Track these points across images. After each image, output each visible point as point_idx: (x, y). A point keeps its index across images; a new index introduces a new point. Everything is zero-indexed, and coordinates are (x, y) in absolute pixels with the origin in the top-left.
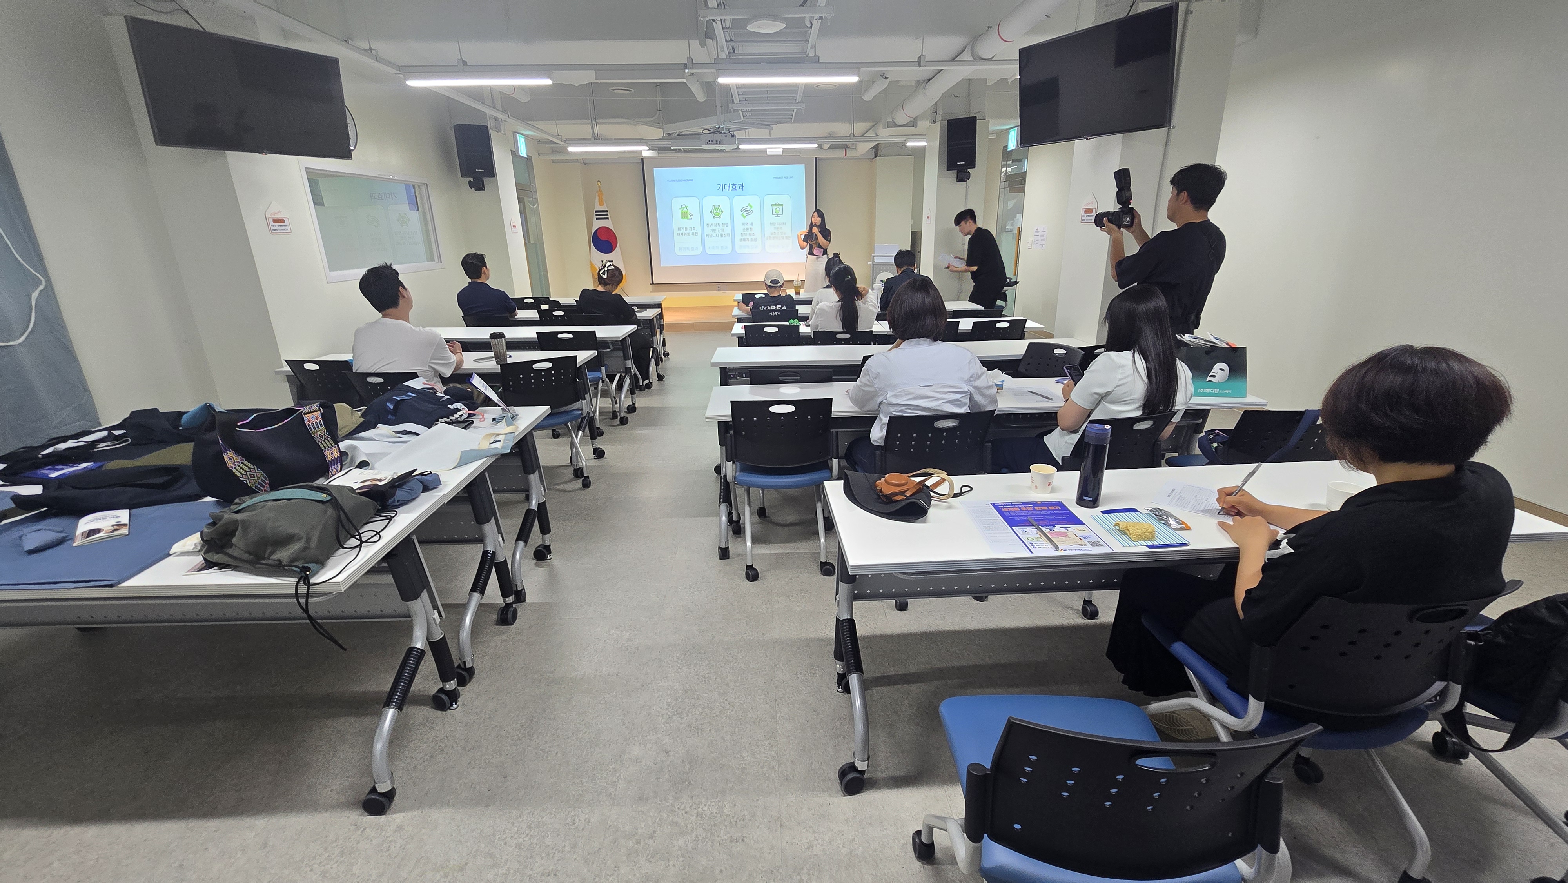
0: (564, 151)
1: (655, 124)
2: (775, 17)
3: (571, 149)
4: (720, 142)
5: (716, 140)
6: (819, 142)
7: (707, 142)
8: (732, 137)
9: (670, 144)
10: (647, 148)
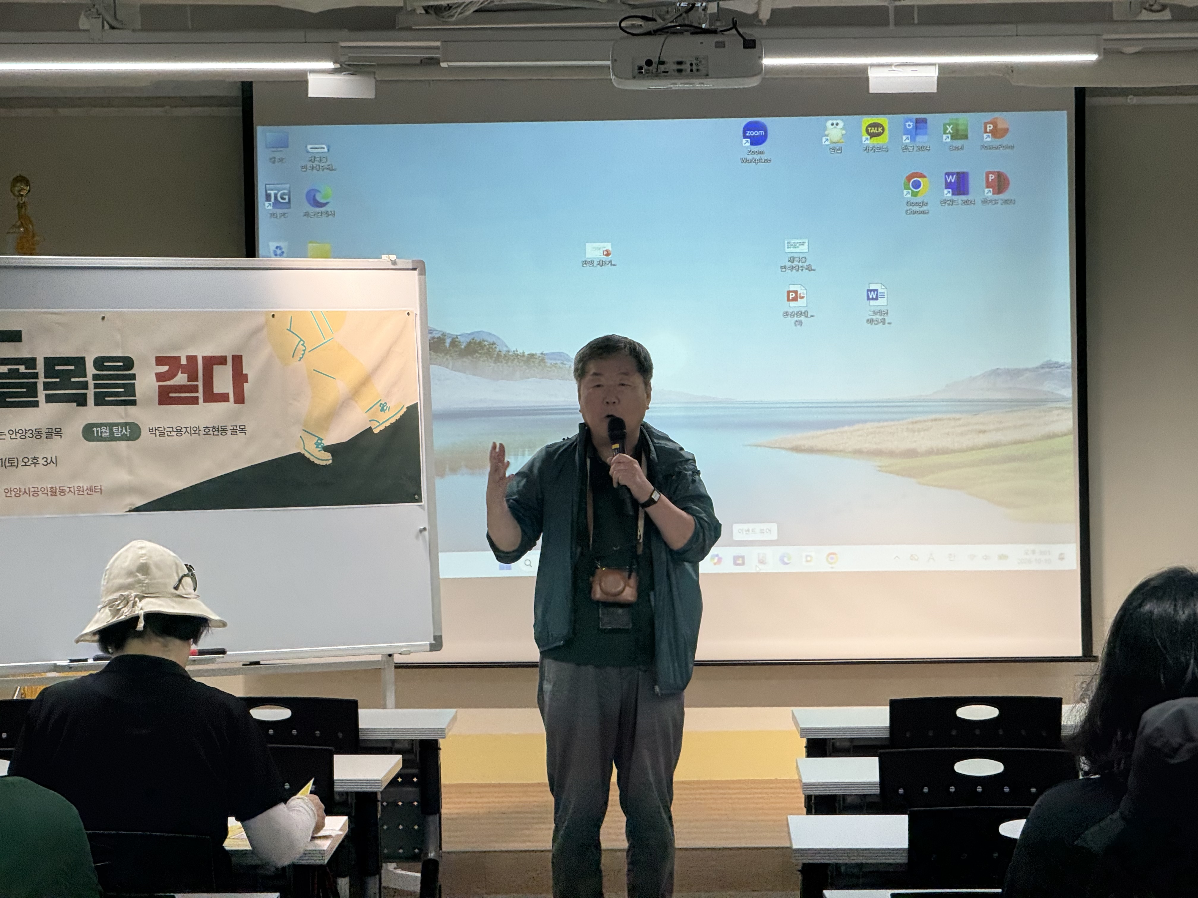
4: (694, 68)
5: (680, 60)
6: (1105, 40)
7: (641, 68)
8: (745, 47)
9: (437, 48)
10: (330, 65)
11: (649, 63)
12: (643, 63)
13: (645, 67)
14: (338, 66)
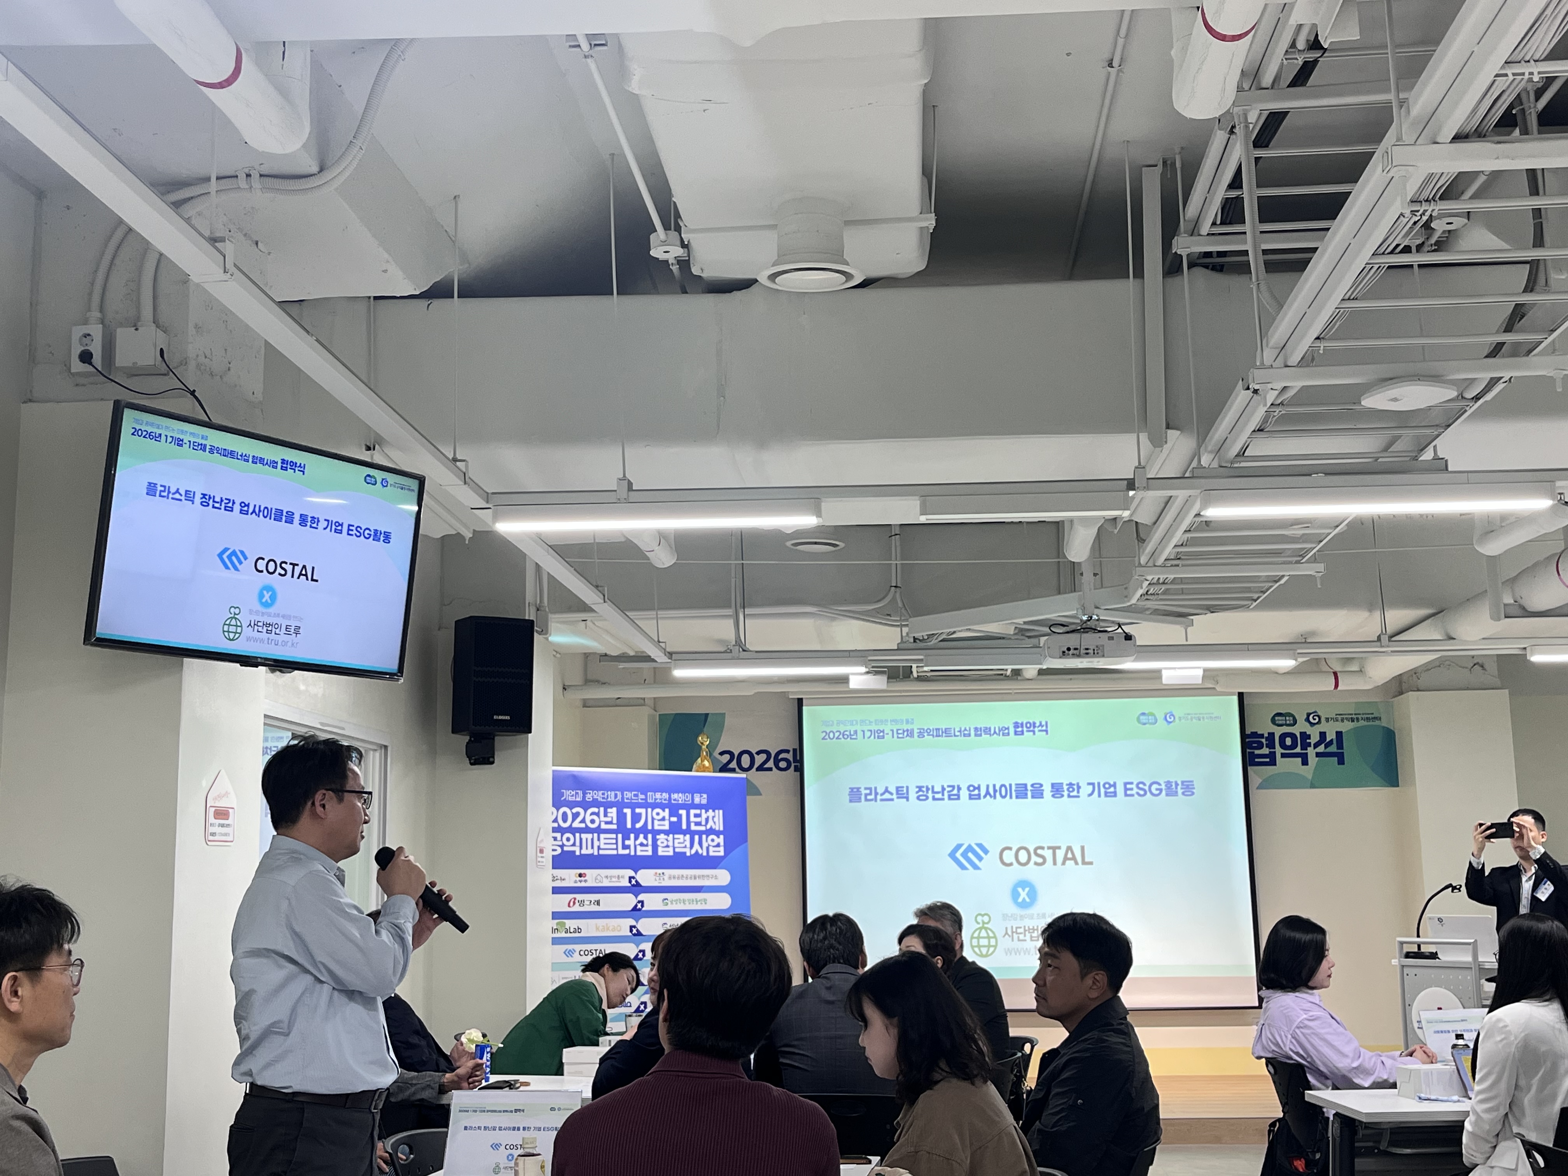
0: (661, 676)
1: (883, 616)
2: (1435, 378)
3: (679, 673)
4: (1096, 652)
5: (1087, 647)
6: (1298, 653)
7: (1064, 652)
8: (1126, 639)
9: (922, 660)
10: (863, 669)
11: (1069, 649)
12: (1065, 649)
13: (1067, 652)
14: (867, 670)
